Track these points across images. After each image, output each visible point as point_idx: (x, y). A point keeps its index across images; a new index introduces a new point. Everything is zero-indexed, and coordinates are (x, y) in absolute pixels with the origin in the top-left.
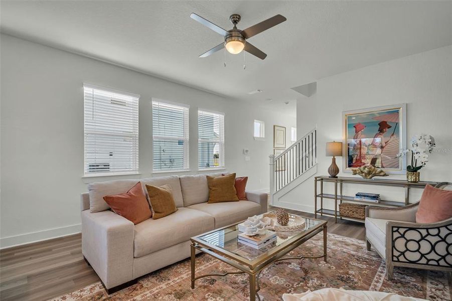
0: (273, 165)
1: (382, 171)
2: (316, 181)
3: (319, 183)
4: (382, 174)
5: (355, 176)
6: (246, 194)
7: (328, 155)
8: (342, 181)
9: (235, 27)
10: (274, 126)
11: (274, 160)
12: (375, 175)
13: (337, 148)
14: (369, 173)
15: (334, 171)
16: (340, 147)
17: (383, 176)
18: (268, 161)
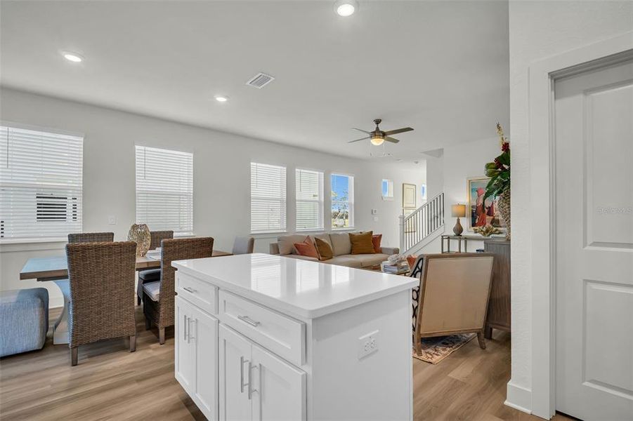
0: (403, 225)
1: (497, 230)
2: (443, 239)
3: (446, 241)
4: (497, 232)
5: (475, 235)
6: (381, 248)
7: (454, 216)
8: (466, 239)
9: (377, 128)
10: (403, 185)
11: (404, 220)
12: (492, 233)
13: (461, 210)
14: (487, 231)
15: (459, 230)
16: (463, 210)
17: (499, 234)
18: (398, 221)
